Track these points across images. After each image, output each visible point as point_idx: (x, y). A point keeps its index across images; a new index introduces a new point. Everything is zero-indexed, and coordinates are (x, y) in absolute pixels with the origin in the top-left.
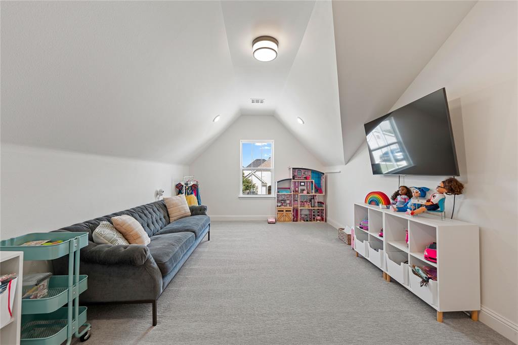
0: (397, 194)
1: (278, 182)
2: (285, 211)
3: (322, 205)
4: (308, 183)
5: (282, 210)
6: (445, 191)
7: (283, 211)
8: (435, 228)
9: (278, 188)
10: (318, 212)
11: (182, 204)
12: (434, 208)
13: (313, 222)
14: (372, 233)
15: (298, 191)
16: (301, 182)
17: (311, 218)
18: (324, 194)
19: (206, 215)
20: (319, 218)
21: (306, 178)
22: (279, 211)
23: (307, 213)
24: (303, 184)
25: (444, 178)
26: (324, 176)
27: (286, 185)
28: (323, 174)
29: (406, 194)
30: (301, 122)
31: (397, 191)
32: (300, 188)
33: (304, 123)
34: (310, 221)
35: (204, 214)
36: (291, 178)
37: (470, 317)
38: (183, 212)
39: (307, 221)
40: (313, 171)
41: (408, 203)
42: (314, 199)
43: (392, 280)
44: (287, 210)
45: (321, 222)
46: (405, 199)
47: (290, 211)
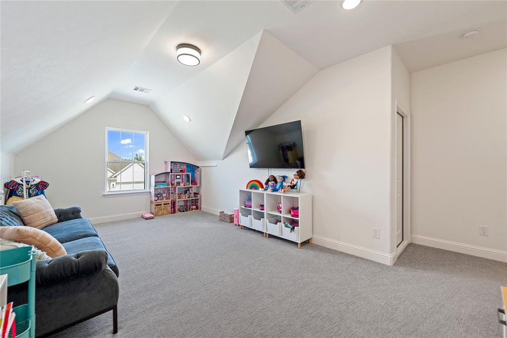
0: (268, 181)
1: (155, 176)
2: (163, 204)
3: (196, 195)
4: (184, 176)
5: (160, 203)
6: (298, 177)
7: (161, 205)
8: (298, 198)
9: (156, 182)
10: (192, 202)
11: (46, 209)
12: (293, 187)
13: (188, 212)
14: (255, 208)
15: (174, 184)
16: (177, 176)
17: (185, 208)
18: (198, 185)
19: (81, 218)
20: (194, 207)
21: (182, 171)
22: (156, 205)
23: (182, 204)
24: (178, 177)
25: (297, 170)
26: (199, 170)
27: (162, 179)
28: (198, 167)
29: (273, 181)
30: (188, 120)
31: (267, 178)
32: (176, 181)
33: (190, 120)
34: (186, 211)
35: (79, 217)
36: (170, 171)
37: (308, 243)
38: (49, 218)
39: (183, 211)
40: (188, 165)
41: (276, 186)
42: (189, 190)
43: (271, 236)
44: (165, 203)
45: (197, 210)
46: (273, 184)
47: (168, 204)
